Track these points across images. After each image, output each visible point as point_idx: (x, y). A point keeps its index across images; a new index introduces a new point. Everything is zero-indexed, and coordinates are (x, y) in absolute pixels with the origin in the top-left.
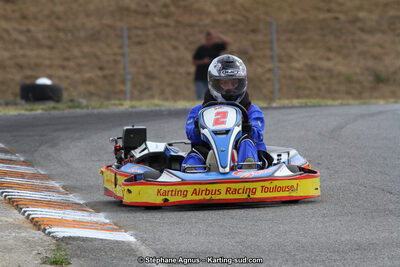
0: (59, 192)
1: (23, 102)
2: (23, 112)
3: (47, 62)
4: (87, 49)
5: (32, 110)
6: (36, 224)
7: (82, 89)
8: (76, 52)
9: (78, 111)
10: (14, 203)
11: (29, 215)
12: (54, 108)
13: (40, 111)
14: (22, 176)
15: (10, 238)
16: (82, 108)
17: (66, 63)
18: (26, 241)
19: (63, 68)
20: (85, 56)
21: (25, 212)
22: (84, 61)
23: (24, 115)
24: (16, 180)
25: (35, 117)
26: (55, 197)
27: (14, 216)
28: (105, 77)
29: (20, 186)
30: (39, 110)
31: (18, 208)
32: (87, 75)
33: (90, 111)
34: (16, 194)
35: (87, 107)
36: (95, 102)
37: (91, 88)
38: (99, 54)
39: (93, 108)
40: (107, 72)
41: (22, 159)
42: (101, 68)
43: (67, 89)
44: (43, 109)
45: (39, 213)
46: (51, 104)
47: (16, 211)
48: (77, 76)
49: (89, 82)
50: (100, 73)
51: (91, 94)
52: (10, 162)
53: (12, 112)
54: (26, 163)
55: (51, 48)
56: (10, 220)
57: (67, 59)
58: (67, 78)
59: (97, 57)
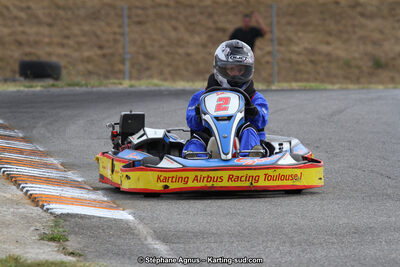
0: (57, 169)
1: (22, 79)
2: (22, 89)
3: (47, 40)
4: (86, 27)
5: (31, 87)
6: (34, 200)
7: (81, 67)
8: (76, 30)
9: (77, 88)
10: (13, 180)
11: (27, 191)
12: (53, 86)
13: (38, 89)
14: (21, 152)
15: (8, 213)
16: (82, 86)
17: (65, 41)
18: (24, 217)
19: (63, 45)
20: (84, 34)
21: (23, 188)
22: (83, 39)
23: (22, 92)
24: (14, 156)
25: (34, 94)
26: (54, 174)
27: (13, 192)
28: (104, 56)
29: (18, 162)
30: (38, 87)
31: (17, 183)
32: (86, 54)
33: (89, 89)
34: (15, 170)
35: (86, 86)
36: (94, 81)
37: (90, 67)
38: (99, 32)
39: (92, 87)
40: (106, 51)
41: (21, 135)
42: (101, 47)
43: (66, 67)
44: (42, 86)
45: (37, 189)
46: (50, 82)
47: (14, 187)
48: (76, 55)
49: (89, 60)
50: (99, 52)
51: (90, 73)
52: (9, 137)
53: (11, 88)
54: (25, 139)
55: (50, 25)
56: (9, 196)
57: (67, 37)
58: (66, 55)
59: (97, 36)
